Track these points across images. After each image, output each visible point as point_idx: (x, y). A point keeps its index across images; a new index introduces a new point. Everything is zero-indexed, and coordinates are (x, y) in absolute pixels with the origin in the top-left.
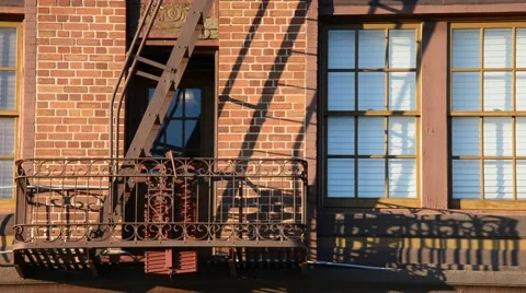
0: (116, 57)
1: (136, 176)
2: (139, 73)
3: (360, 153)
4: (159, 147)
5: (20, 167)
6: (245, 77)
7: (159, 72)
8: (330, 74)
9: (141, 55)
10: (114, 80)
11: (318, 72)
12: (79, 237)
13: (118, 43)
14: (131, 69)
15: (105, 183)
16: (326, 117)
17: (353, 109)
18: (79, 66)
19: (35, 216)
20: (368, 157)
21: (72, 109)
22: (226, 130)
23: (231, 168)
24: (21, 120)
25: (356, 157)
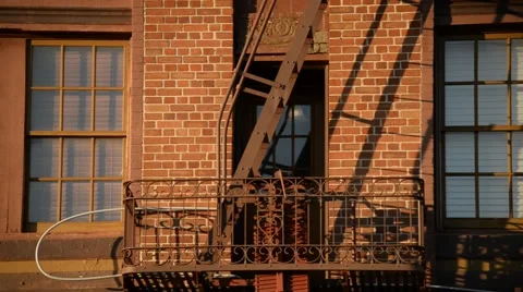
0: (223, 74)
1: (244, 196)
2: (247, 90)
3: (480, 171)
4: (268, 166)
5: (128, 189)
6: (357, 92)
7: (267, 89)
8: (447, 87)
9: (248, 71)
10: (221, 98)
11: (434, 85)
12: (188, 261)
13: (226, 60)
14: (238, 87)
15: (213, 205)
16: (443, 133)
17: (473, 124)
18: (185, 85)
19: (143, 239)
20: (491, 174)
21: (179, 129)
22: (337, 148)
23: (343, 187)
24: (128, 141)
25: (477, 175)
